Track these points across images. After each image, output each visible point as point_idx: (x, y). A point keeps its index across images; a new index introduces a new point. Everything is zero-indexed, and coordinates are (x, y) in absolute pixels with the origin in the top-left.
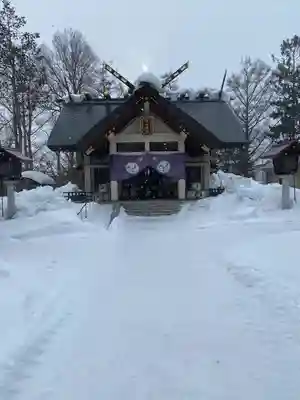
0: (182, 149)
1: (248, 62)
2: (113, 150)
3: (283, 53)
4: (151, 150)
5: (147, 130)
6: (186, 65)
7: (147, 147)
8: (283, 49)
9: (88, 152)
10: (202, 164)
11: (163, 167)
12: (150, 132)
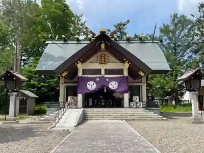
0: (126, 73)
1: (175, 16)
2: (80, 74)
3: (199, 11)
4: (105, 74)
5: (103, 61)
6: (128, 21)
7: (103, 72)
8: (199, 8)
9: (64, 75)
10: (140, 84)
11: (113, 85)
12: (105, 62)
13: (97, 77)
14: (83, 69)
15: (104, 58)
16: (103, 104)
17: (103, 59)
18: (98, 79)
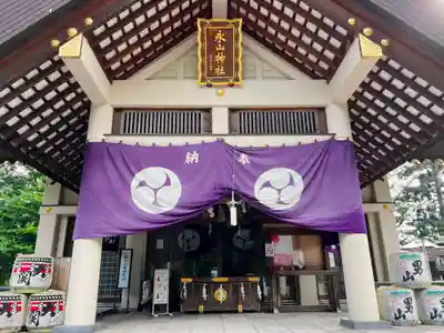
0: (339, 126)
2: (99, 129)
4: (232, 131)
12: (229, 74)
13: (189, 148)
14: (117, 110)
15: (228, 53)
16: (221, 295)
17: (221, 58)
18: (191, 158)
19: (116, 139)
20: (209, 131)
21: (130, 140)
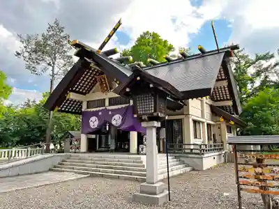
2: (84, 107)
6: (119, 22)
7: (107, 103)
11: (117, 120)
12: (107, 89)
14: (88, 102)
15: (106, 83)
17: (104, 85)
18: (100, 113)
19: (89, 110)
20: (104, 106)
21: (92, 110)
